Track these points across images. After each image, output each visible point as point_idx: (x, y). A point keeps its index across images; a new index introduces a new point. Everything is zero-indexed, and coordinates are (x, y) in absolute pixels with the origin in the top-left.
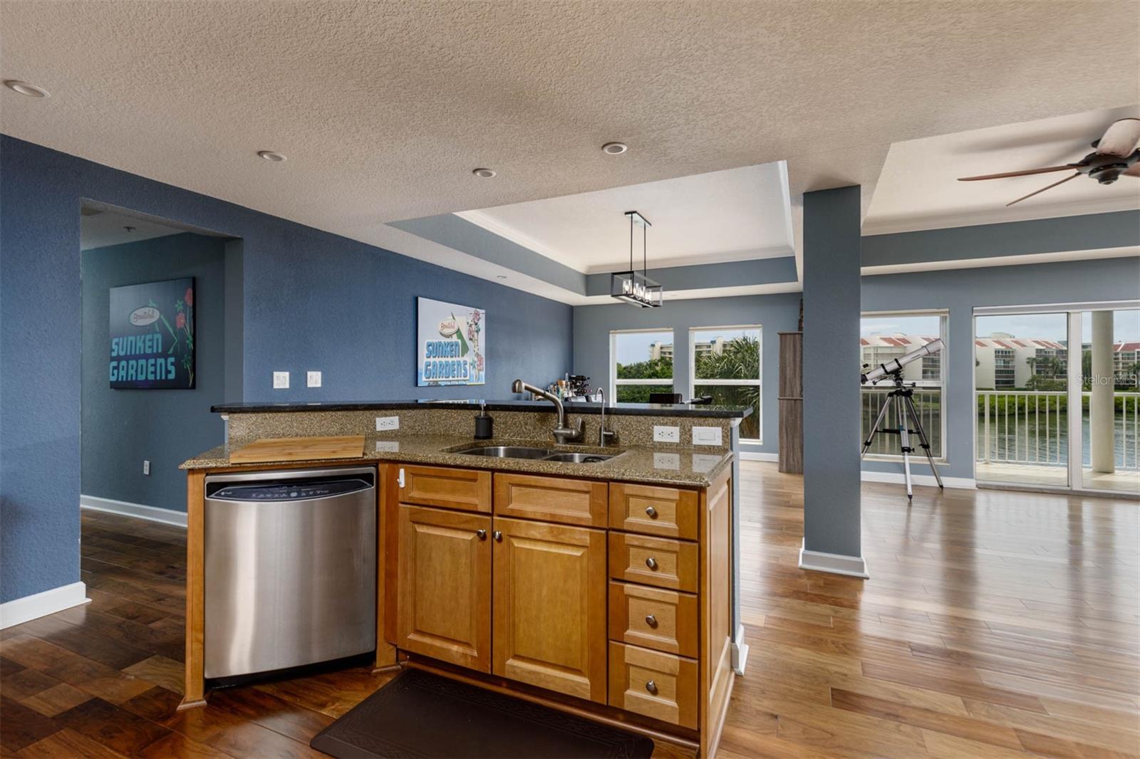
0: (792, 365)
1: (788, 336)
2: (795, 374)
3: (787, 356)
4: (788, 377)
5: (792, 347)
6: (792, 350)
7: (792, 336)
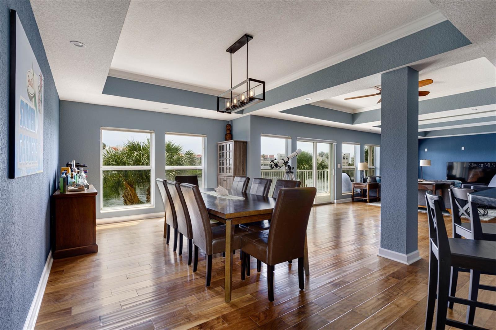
0: (239, 158)
1: (237, 143)
2: (240, 163)
3: (237, 153)
4: (237, 164)
5: (239, 148)
6: (239, 150)
7: (239, 143)
